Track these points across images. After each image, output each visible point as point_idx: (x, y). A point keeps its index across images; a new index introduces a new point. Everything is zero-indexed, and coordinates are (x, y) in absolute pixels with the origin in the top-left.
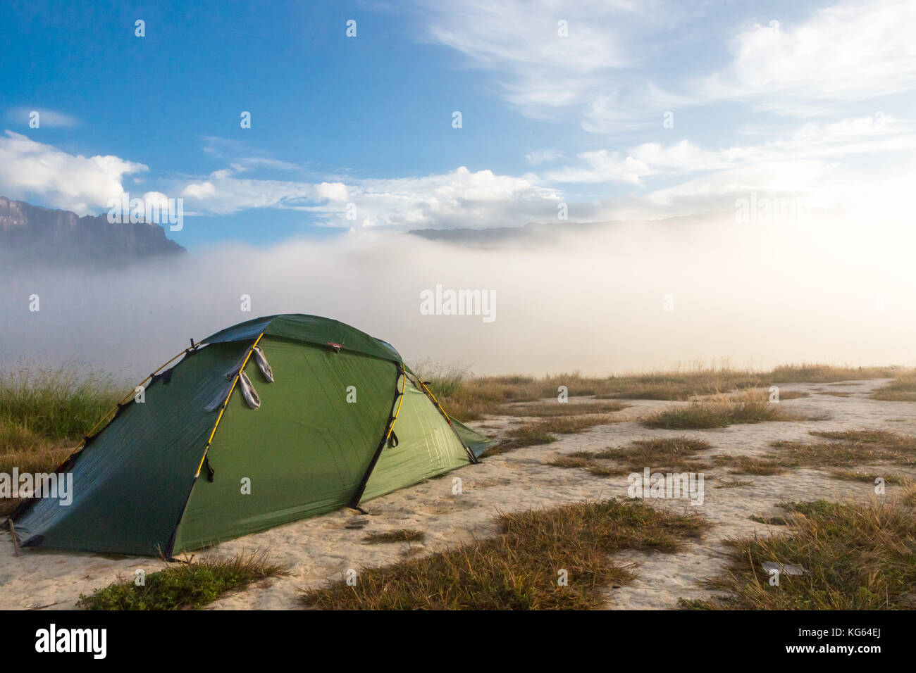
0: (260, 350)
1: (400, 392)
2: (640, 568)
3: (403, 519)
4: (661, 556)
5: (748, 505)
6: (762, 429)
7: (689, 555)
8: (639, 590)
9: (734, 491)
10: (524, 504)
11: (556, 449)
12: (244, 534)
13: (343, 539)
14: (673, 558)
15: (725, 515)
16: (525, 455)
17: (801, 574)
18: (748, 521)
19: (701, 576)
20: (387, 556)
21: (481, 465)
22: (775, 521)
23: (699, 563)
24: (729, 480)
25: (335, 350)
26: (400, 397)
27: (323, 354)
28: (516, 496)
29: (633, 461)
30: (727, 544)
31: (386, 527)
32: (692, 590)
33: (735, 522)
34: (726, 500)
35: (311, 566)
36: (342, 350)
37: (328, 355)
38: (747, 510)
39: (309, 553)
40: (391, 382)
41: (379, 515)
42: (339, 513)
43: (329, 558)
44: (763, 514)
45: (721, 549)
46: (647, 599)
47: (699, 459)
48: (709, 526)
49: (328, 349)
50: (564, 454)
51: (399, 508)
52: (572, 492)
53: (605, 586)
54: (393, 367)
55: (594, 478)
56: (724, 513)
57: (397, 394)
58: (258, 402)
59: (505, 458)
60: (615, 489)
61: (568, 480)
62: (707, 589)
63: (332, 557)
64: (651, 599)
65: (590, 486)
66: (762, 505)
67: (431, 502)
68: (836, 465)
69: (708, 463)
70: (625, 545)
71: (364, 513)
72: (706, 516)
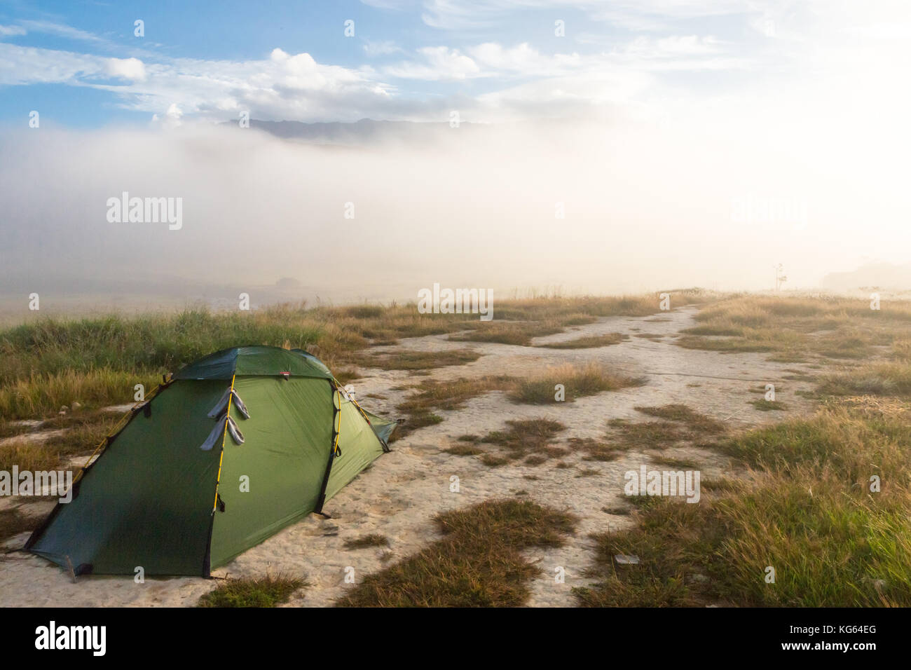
0: (236, 391)
1: (338, 408)
2: (542, 562)
3: (362, 523)
4: (553, 550)
5: (600, 495)
6: (600, 403)
7: (570, 548)
8: (546, 582)
9: (588, 481)
10: (446, 501)
11: (446, 431)
12: (249, 548)
13: (328, 547)
14: (560, 552)
15: (586, 508)
16: (423, 440)
17: (637, 563)
18: (601, 512)
19: (580, 566)
20: (370, 562)
21: (393, 453)
22: (618, 512)
23: (577, 556)
24: (583, 467)
25: (286, 378)
26: (338, 412)
27: (277, 383)
28: (436, 493)
29: (512, 447)
30: (592, 537)
31: (355, 534)
32: (577, 579)
33: (594, 515)
34: (583, 491)
35: (320, 575)
36: (291, 376)
37: (280, 382)
38: (599, 501)
39: (312, 563)
40: (329, 399)
41: (339, 518)
42: (308, 518)
43: (330, 567)
44: (610, 504)
45: (588, 542)
46: (552, 588)
47: (557, 443)
48: (577, 520)
49: (279, 377)
50: (454, 437)
51: (352, 510)
52: (475, 485)
53: (526, 580)
54: (327, 383)
55: (487, 468)
56: (586, 506)
57: (336, 411)
58: (242, 438)
59: (409, 444)
60: (506, 481)
61: (469, 472)
62: (586, 578)
63: (331, 565)
64: (555, 588)
65: (487, 478)
66: (608, 495)
67: (374, 503)
68: (654, 448)
69: (565, 447)
70: (529, 543)
71: (327, 517)
72: (574, 509)
